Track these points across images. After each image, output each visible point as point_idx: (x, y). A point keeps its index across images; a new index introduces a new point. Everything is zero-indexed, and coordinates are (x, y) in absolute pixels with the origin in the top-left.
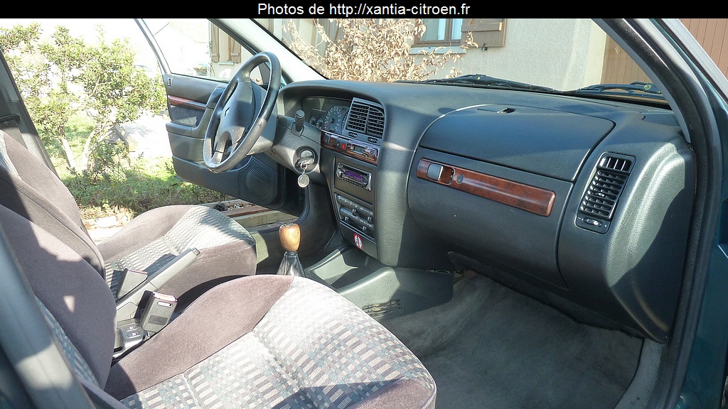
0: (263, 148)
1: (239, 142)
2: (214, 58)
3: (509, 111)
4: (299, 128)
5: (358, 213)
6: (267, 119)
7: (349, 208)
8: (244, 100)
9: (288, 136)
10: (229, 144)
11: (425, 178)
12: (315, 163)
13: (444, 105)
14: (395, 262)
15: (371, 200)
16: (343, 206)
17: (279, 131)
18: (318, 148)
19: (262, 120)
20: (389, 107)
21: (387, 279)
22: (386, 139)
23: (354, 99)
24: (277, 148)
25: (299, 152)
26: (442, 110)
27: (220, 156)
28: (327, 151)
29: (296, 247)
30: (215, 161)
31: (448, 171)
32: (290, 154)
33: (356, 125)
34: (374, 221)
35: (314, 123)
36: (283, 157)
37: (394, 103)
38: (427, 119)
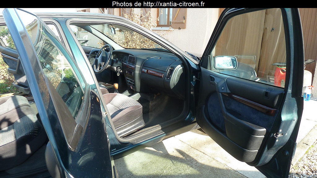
0: (109, 67)
1: (103, 66)
2: (79, 29)
3: (161, 58)
4: (117, 62)
5: (131, 81)
6: (110, 61)
7: (129, 80)
8: (104, 56)
9: (114, 64)
10: (101, 66)
11: (143, 72)
12: (121, 70)
13: (148, 57)
14: (139, 91)
15: (133, 78)
16: (128, 80)
17: (112, 63)
18: (121, 67)
19: (109, 61)
20: (136, 58)
21: (138, 95)
22: (136, 65)
23: (129, 55)
24: (112, 67)
25: (117, 68)
26: (147, 58)
27: (98, 69)
28: (123, 67)
29: (117, 88)
30: (97, 70)
31: (147, 71)
32: (115, 68)
33: (130, 61)
34: (134, 82)
35: (120, 60)
36: (114, 69)
37: (137, 57)
38: (144, 60)
